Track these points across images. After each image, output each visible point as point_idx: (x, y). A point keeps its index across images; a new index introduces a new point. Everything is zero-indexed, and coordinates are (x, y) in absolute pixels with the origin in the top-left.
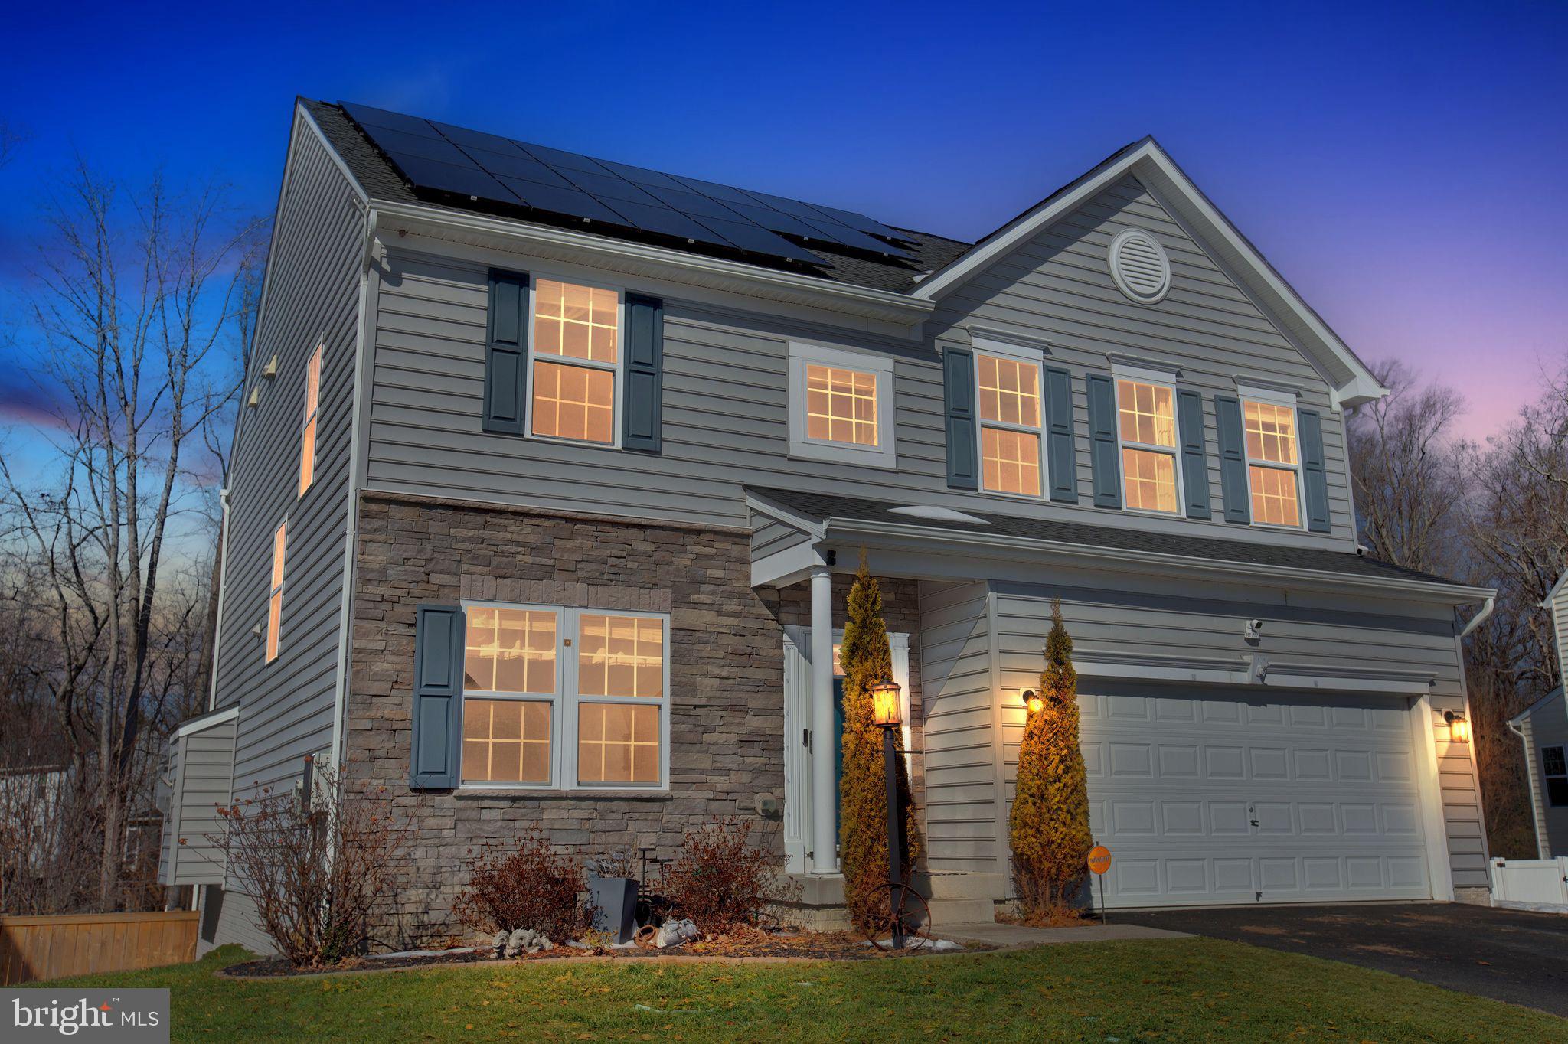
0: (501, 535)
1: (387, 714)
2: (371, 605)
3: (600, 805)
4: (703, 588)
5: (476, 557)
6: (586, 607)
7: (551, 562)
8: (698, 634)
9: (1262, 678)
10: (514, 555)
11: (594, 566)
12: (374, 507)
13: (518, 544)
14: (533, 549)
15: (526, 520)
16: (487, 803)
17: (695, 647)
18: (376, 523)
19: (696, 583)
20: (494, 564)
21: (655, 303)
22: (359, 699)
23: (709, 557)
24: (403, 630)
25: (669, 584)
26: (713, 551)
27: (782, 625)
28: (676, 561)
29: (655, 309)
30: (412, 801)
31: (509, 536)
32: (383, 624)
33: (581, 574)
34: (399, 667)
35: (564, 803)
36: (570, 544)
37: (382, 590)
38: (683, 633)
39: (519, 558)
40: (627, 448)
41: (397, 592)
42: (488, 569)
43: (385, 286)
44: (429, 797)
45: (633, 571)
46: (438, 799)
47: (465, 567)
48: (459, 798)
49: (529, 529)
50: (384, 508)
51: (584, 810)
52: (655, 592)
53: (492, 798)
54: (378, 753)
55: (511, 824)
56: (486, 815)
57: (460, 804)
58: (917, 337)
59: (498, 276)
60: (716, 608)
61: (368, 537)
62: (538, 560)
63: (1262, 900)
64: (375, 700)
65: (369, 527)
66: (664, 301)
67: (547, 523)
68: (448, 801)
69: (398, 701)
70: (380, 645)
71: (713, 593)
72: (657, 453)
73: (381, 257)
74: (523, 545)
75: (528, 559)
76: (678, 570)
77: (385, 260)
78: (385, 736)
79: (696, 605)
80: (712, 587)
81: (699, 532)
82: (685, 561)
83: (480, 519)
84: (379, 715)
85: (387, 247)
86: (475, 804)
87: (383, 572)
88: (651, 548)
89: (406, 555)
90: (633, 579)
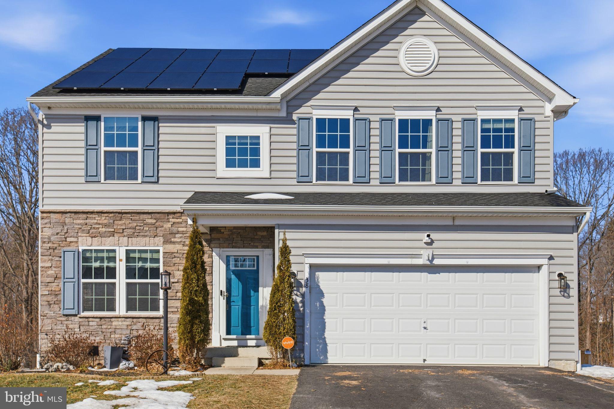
0: (93, 221)
1: (53, 289)
2: (46, 251)
3: (135, 320)
4: (177, 235)
5: (84, 230)
6: (128, 246)
7: (113, 230)
8: (174, 254)
9: (431, 261)
10: (98, 228)
11: (130, 230)
12: (45, 215)
13: (99, 224)
14: (106, 225)
15: (102, 215)
16: (90, 319)
17: (173, 259)
18: (46, 221)
19: (173, 234)
20: (91, 232)
21: (155, 119)
22: (43, 284)
23: (178, 223)
24: (57, 259)
25: (162, 235)
26: (181, 220)
27: (212, 249)
28: (165, 226)
29: (154, 122)
30: (64, 319)
31: (96, 221)
32: (50, 257)
33: (125, 234)
34: (57, 272)
35: (120, 319)
36: (120, 222)
37: (50, 245)
38: (167, 254)
39: (100, 229)
40: (143, 182)
41: (55, 245)
42: (88, 234)
43: (45, 130)
44: (70, 317)
45: (146, 231)
46: (73, 318)
47: (80, 234)
48: (80, 318)
49: (104, 218)
50: (48, 215)
51: (128, 322)
52: (156, 238)
53: (93, 318)
54: (51, 302)
55: (100, 327)
56: (91, 323)
57: (81, 320)
58: (283, 114)
59: (88, 119)
60: (182, 243)
61: (43, 226)
62: (107, 230)
63: (426, 362)
64: (49, 284)
65: (43, 222)
66: (159, 118)
67: (111, 215)
68: (76, 319)
69: (56, 284)
70: (49, 264)
71: (181, 237)
72: (157, 182)
73: (43, 119)
74: (102, 224)
75: (104, 230)
76: (166, 229)
77: (44, 120)
78: (53, 297)
79: (174, 243)
80: (181, 235)
81: (174, 213)
82: (169, 225)
83: (85, 216)
84: (51, 289)
85: (45, 114)
86: (87, 320)
87: (49, 238)
88: (155, 221)
89: (57, 232)
90: (146, 234)
